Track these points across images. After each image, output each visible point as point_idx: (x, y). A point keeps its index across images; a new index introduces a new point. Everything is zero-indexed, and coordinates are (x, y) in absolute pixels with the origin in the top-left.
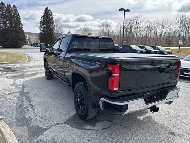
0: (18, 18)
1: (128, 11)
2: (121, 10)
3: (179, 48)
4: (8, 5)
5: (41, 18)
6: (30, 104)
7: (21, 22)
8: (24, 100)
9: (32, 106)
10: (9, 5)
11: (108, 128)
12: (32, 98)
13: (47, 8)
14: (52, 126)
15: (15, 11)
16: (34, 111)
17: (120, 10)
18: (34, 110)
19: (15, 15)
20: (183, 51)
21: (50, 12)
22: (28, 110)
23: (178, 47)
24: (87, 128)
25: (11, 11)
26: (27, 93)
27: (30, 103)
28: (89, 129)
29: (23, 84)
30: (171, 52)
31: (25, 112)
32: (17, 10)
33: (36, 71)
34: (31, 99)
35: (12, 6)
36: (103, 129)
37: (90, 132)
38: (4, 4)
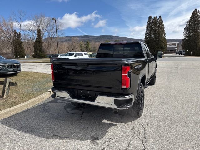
0: (162, 28)
4: (154, 18)
5: (187, 22)
7: (164, 31)
10: (156, 17)
13: (196, 10)
15: (160, 22)
19: (160, 25)
21: (198, 13)
25: (156, 23)
32: (162, 20)
35: (158, 18)
38: (152, 17)
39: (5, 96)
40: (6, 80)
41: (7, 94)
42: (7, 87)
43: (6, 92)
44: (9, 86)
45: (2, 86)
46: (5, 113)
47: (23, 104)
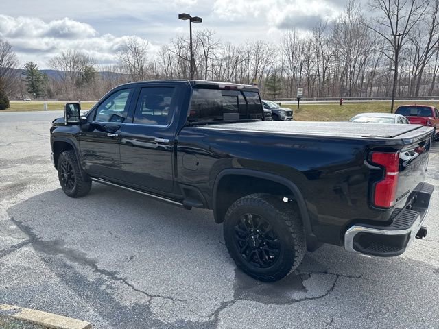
1: (198, 20)
2: (183, 16)
3: (297, 102)
6: (97, 270)
8: (68, 262)
9: (112, 275)
11: (336, 288)
12: (86, 254)
14: (217, 312)
16: (129, 285)
17: (180, 18)
18: (126, 283)
20: (306, 109)
22: (109, 287)
23: (296, 100)
24: (297, 299)
26: (56, 242)
27: (95, 266)
28: (303, 300)
29: (12, 219)
30: (292, 112)
31: (108, 294)
33: (12, 176)
34: (87, 257)
36: (329, 292)
37: (310, 304)
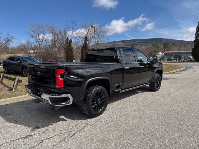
39: (14, 90)
40: (16, 77)
41: (16, 88)
42: (16, 83)
43: (14, 87)
44: (18, 82)
45: (12, 82)
46: (2, 101)
47: (19, 97)
